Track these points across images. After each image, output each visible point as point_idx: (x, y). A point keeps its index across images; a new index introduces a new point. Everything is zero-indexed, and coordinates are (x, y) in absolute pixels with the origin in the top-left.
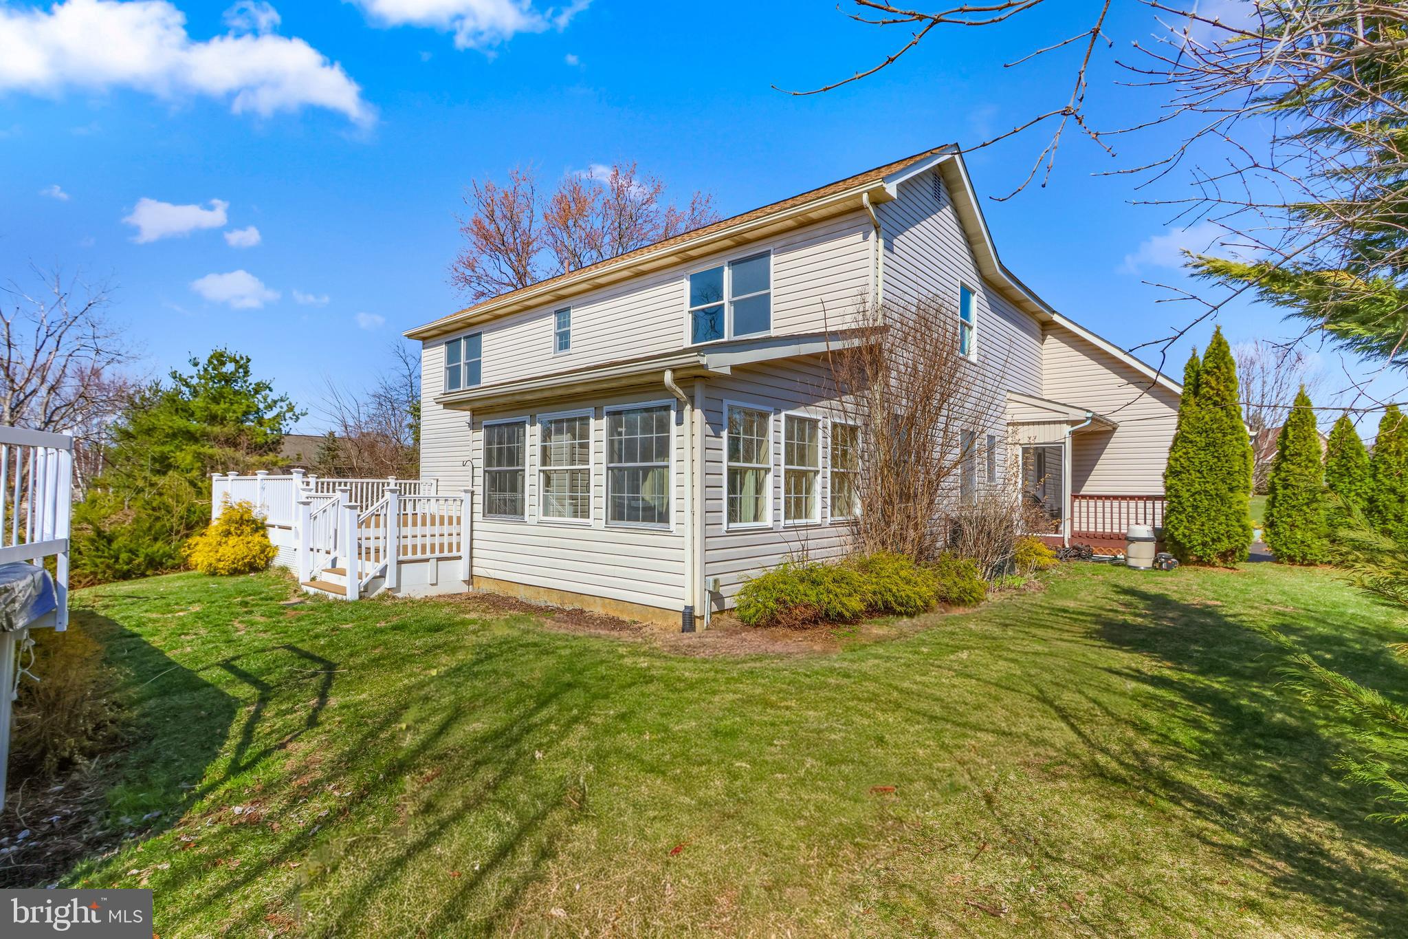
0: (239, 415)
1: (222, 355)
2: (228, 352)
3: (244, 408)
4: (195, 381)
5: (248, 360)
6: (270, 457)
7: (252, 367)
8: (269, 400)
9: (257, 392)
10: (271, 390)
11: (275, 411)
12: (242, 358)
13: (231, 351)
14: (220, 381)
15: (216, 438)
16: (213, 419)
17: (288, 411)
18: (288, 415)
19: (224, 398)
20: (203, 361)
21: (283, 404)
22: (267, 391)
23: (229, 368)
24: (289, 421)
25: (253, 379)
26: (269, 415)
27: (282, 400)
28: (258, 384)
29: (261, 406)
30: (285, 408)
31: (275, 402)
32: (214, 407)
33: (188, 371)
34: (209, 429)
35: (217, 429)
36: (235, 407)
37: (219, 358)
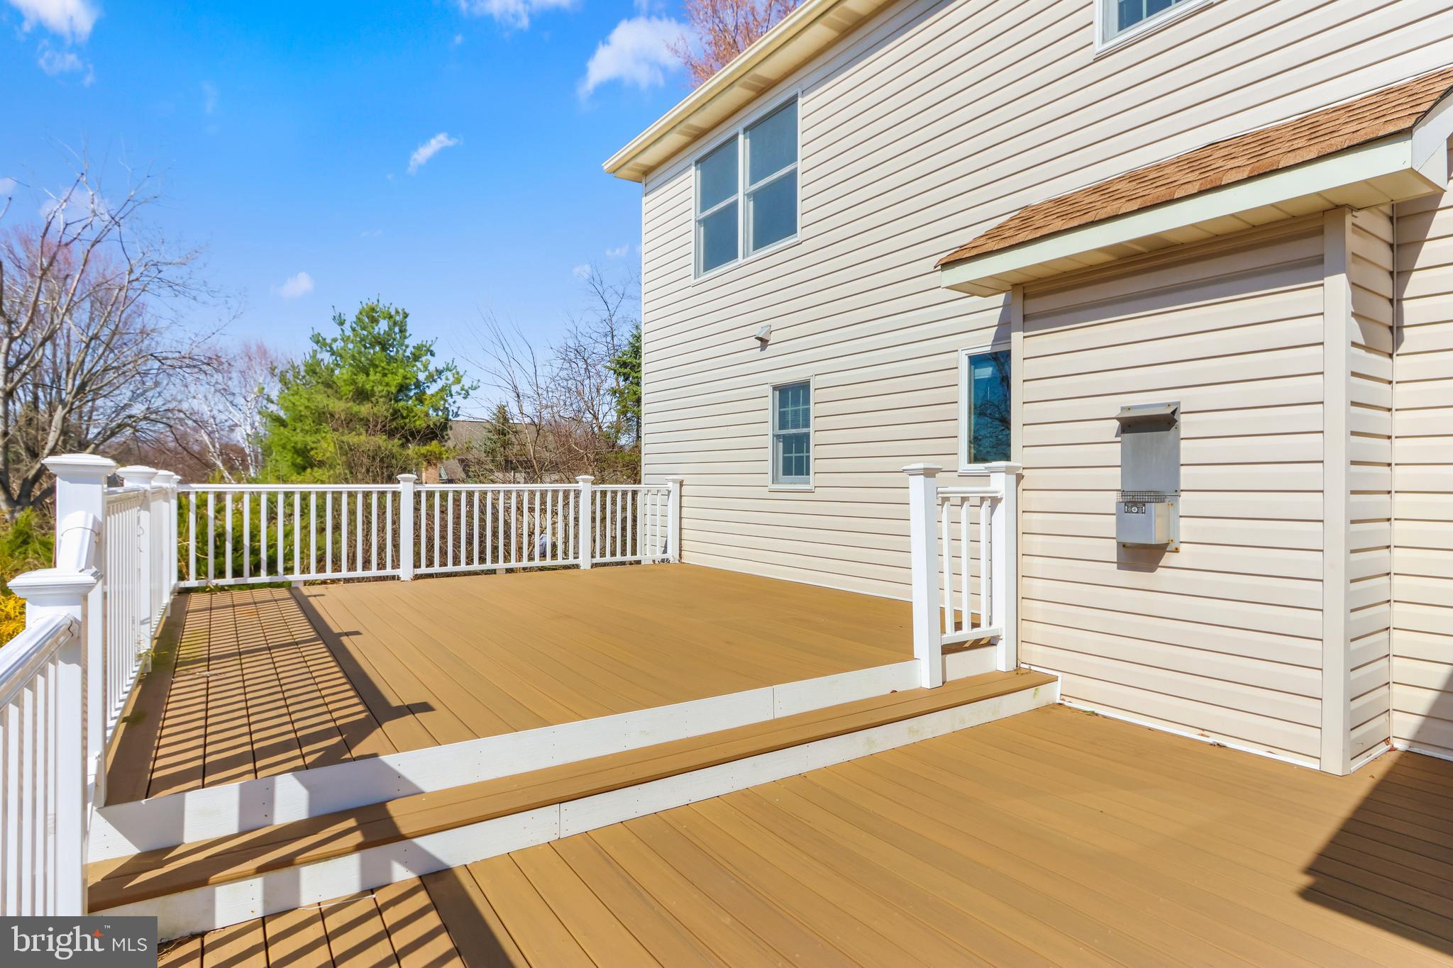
0: (393, 390)
1: (373, 310)
2: (381, 305)
3: (399, 379)
4: (337, 346)
5: (406, 316)
6: (434, 446)
7: (411, 327)
8: (431, 368)
9: (416, 358)
10: (432, 354)
11: (440, 383)
12: (397, 312)
13: (384, 303)
14: (373, 346)
15: (365, 422)
16: (362, 395)
17: (454, 383)
18: (455, 389)
19: (376, 366)
20: (350, 318)
21: (449, 374)
22: (429, 357)
23: (383, 326)
24: (456, 397)
25: (412, 342)
26: (433, 389)
27: (448, 369)
28: (418, 348)
29: (422, 377)
30: (452, 379)
31: (440, 372)
32: (361, 378)
33: (331, 332)
34: (356, 408)
35: (364, 409)
36: (389, 378)
37: (371, 315)
